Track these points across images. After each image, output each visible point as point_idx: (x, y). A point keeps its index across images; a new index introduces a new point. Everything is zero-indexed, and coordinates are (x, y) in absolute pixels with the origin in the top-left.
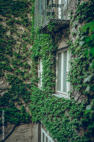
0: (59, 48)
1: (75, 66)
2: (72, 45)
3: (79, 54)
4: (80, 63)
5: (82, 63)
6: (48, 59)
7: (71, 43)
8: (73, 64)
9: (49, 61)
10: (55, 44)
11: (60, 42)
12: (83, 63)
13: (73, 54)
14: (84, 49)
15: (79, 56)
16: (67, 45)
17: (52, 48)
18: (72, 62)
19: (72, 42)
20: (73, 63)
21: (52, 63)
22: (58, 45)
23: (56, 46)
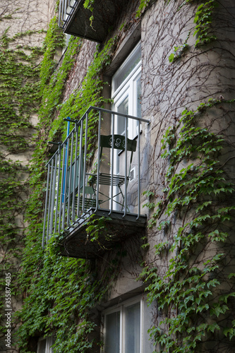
0: (115, 296)
1: (170, 341)
2: (156, 280)
3: (183, 303)
4: (189, 331)
5: (193, 328)
6: (77, 335)
7: (154, 274)
8: (162, 337)
9: (78, 341)
10: (101, 286)
11: (116, 279)
12: (199, 329)
13: (162, 306)
14: (197, 286)
15: (183, 308)
16: (139, 284)
17: (90, 300)
18: (160, 331)
19: (155, 271)
20: (162, 334)
21: (90, 346)
22: (111, 287)
23: (103, 292)
